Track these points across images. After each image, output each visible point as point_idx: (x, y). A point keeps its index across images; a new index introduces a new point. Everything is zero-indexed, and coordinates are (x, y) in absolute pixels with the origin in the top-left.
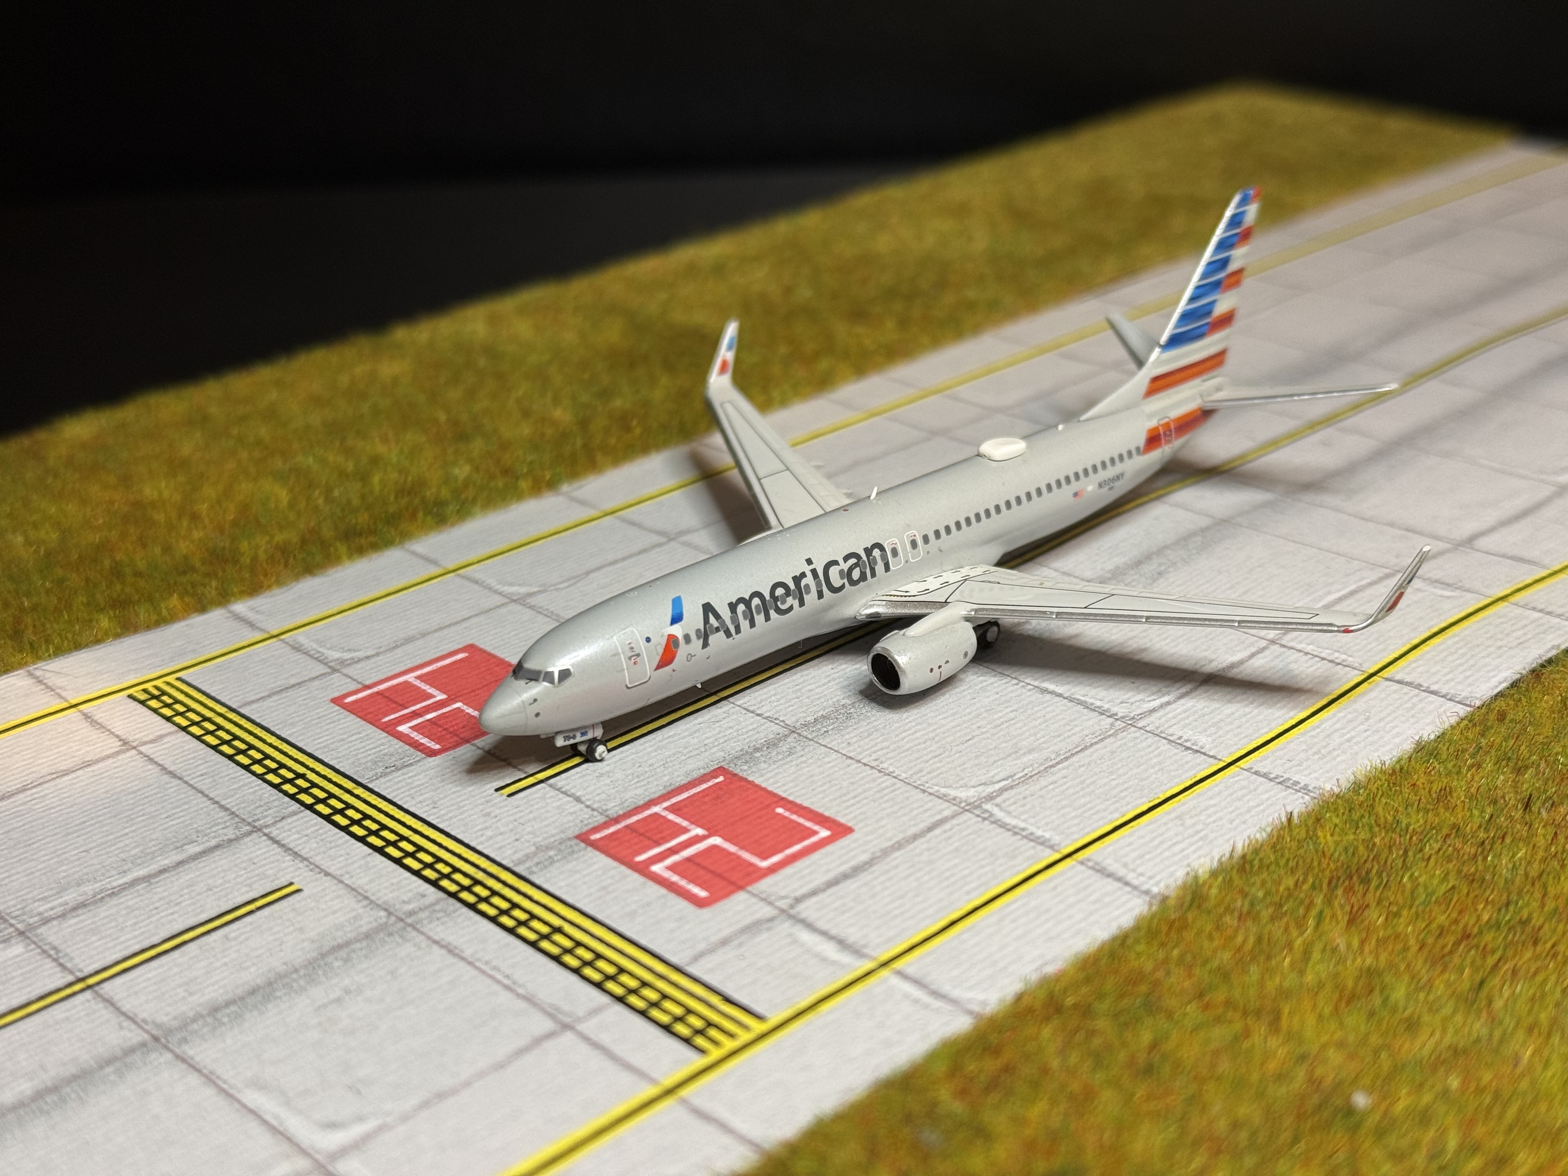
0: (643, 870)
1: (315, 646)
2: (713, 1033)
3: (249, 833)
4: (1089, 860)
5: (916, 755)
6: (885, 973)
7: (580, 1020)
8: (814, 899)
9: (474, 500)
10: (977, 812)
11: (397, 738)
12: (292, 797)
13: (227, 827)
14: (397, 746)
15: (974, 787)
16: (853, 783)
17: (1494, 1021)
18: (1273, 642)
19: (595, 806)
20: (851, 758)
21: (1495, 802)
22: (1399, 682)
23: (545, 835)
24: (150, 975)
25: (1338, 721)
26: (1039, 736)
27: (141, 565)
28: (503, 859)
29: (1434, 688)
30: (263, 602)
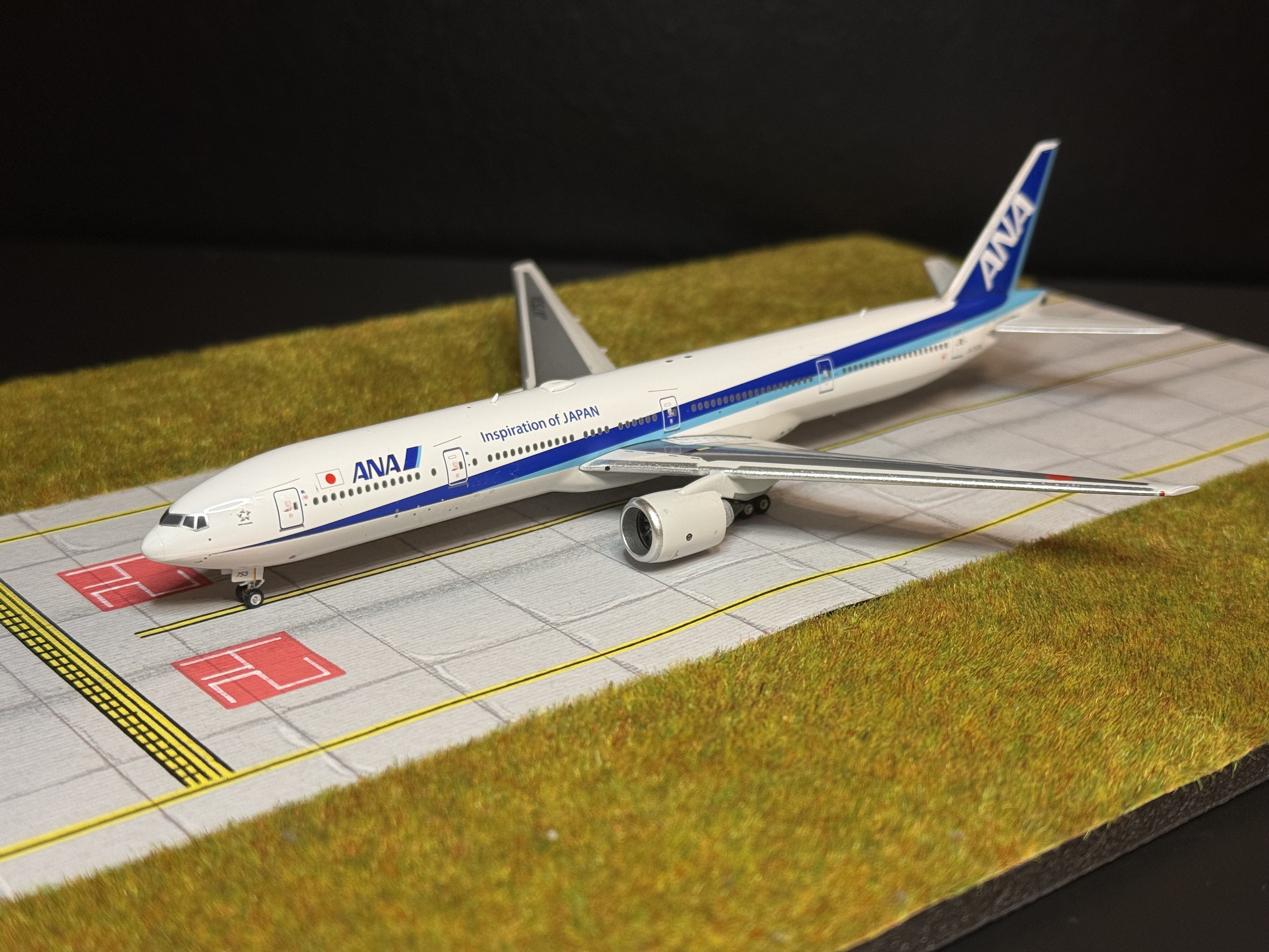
0: (204, 686)
1: (63, 541)
2: (199, 776)
4: (481, 701)
5: (409, 635)
8: (300, 710)
10: (429, 669)
11: (88, 599)
14: (86, 604)
15: (435, 655)
16: (361, 647)
19: (193, 647)
20: (368, 633)
22: (733, 616)
23: (153, 661)
26: (493, 629)
28: (122, 672)
29: (753, 621)
30: (41, 513)
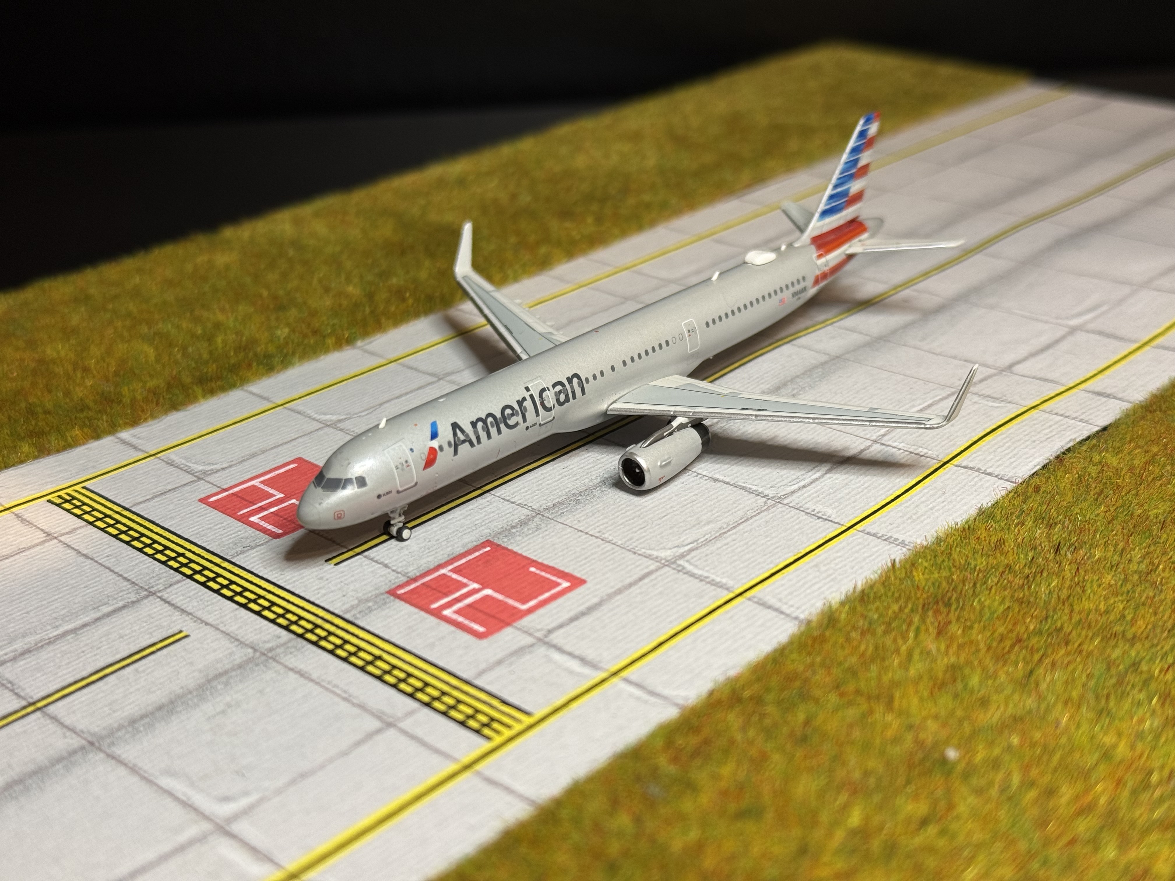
0: (437, 614)
1: (183, 461)
2: (495, 725)
3: (147, 597)
4: (754, 597)
5: (628, 528)
6: (615, 680)
7: (399, 720)
8: (561, 631)
9: (294, 354)
10: (674, 566)
11: (250, 526)
12: (176, 570)
13: (130, 593)
14: (250, 532)
15: (670, 549)
16: (584, 549)
17: (1041, 698)
18: (875, 442)
19: (399, 570)
20: (581, 531)
21: (1035, 548)
22: (965, 467)
23: (365, 592)
24: (83, 699)
25: (924, 495)
26: (714, 512)
27: (49, 405)
28: (336, 609)
29: (988, 471)
30: (142, 431)
